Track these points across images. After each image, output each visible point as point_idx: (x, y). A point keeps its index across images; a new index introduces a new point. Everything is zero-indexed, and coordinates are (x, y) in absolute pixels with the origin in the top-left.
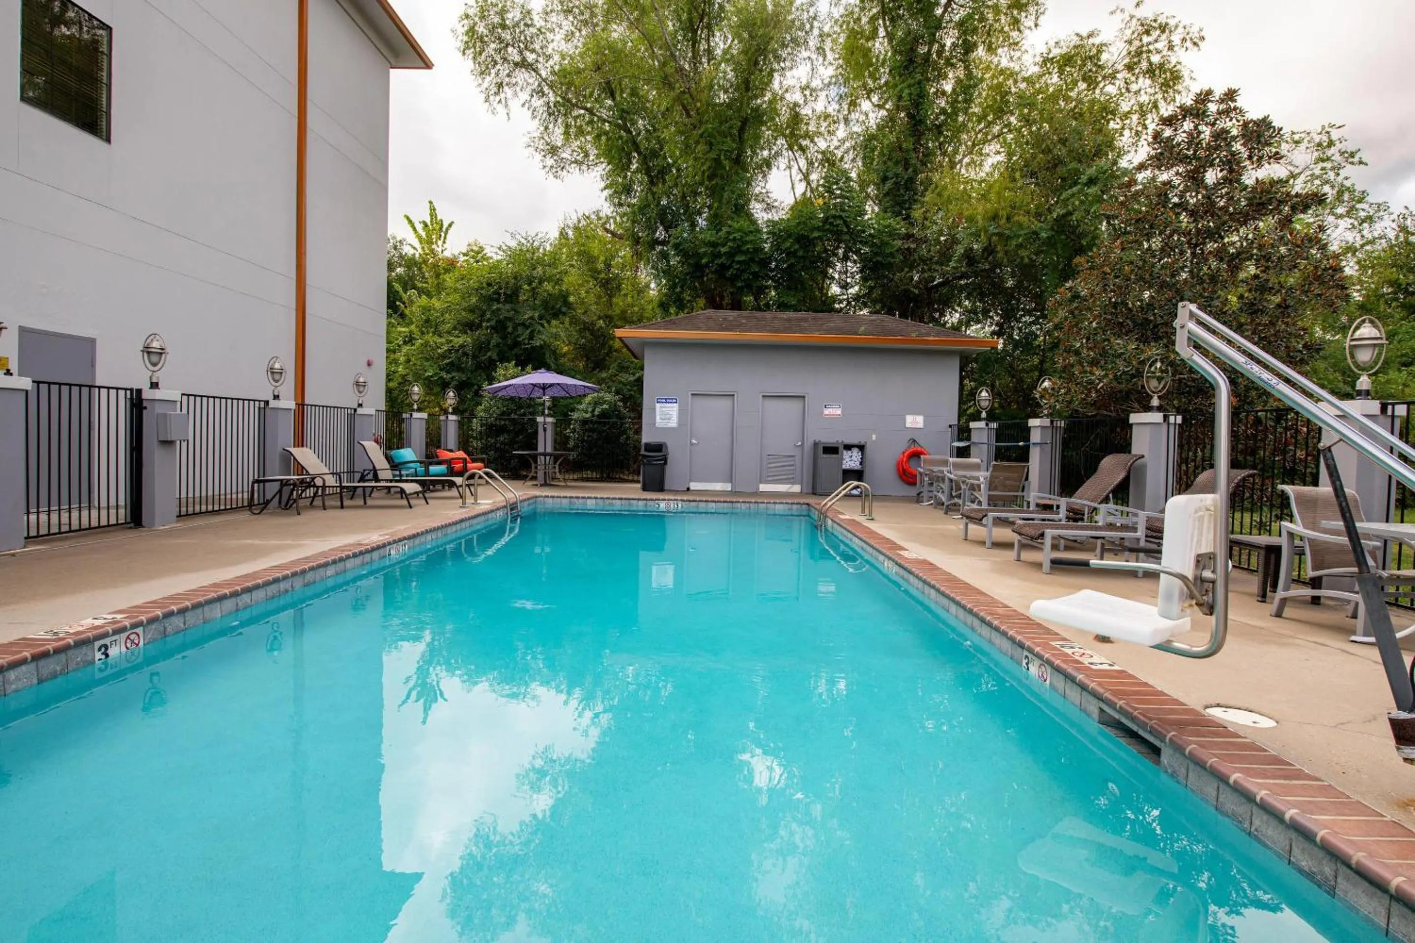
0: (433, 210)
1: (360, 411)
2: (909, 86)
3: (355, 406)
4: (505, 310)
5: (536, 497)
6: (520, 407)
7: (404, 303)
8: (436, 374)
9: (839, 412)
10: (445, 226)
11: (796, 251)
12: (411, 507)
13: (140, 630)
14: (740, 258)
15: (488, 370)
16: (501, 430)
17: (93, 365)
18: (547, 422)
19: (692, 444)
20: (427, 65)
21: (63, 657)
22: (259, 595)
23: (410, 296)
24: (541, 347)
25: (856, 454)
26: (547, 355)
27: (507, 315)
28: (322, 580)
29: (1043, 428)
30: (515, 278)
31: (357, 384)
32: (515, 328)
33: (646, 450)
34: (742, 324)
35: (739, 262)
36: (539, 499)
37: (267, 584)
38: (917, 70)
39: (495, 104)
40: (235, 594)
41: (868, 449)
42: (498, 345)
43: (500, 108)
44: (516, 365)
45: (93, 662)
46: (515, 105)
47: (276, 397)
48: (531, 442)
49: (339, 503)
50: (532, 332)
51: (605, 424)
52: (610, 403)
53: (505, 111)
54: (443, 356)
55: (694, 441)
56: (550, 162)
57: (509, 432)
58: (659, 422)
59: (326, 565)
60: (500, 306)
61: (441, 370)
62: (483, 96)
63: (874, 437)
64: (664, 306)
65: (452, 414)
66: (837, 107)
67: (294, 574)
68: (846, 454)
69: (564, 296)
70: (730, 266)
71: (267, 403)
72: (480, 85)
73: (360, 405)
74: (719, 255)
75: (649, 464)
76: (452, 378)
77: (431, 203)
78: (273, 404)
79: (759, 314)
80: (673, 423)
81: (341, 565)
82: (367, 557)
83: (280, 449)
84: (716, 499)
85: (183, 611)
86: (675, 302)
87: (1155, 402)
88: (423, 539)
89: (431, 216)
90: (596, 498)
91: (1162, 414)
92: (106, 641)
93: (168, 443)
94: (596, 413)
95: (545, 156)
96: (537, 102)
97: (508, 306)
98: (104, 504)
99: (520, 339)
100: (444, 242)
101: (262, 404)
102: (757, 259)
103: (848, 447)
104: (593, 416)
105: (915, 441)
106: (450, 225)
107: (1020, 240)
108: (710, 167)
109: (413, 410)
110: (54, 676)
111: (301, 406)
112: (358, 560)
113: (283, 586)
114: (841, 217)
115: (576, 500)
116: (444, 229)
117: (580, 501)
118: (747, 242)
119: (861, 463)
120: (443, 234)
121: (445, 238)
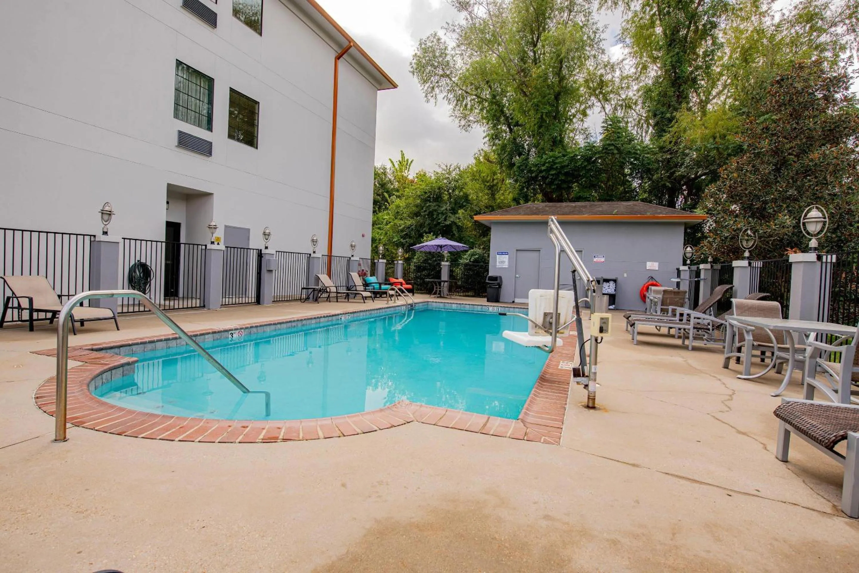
0: (403, 155)
1: (352, 258)
2: (671, 57)
3: (350, 256)
4: (433, 205)
5: (428, 302)
6: (434, 257)
7: (389, 204)
8: (398, 240)
9: (603, 260)
10: (409, 162)
11: (585, 166)
12: (364, 302)
13: (243, 330)
14: (553, 172)
15: (420, 237)
16: (425, 269)
17: (249, 239)
18: (445, 264)
19: (516, 277)
20: (395, 86)
21: (220, 334)
22: (284, 326)
23: (392, 199)
24: (450, 224)
25: (612, 284)
26: (454, 229)
27: (434, 208)
28: (309, 324)
29: (706, 269)
30: (439, 188)
31: (352, 246)
32: (438, 215)
33: (489, 280)
34: (547, 211)
35: (552, 175)
36: (429, 303)
37: (287, 322)
38: (676, 46)
39: (430, 98)
40: (275, 324)
41: (619, 281)
42: (429, 224)
43: (432, 100)
44: (433, 235)
45: (228, 338)
46: (440, 96)
47: (314, 252)
48: (438, 275)
49: (336, 300)
50: (446, 217)
51: (476, 266)
52: (480, 255)
53: (434, 101)
54: (402, 231)
55: (517, 276)
56: (463, 122)
57: (427, 270)
58: (498, 265)
59: (311, 319)
60: (430, 204)
61: (401, 238)
62: (424, 94)
63: (625, 275)
64: (516, 200)
65: (381, 258)
66: (634, 71)
67: (298, 320)
68: (606, 285)
69: (466, 196)
70: (548, 177)
71: (310, 255)
72: (423, 89)
73: (352, 256)
74: (541, 171)
75: (490, 287)
76: (406, 242)
77: (402, 151)
78: (313, 255)
79: (559, 204)
80: (506, 265)
81: (318, 320)
82: (330, 318)
83: (314, 275)
84: (523, 307)
85: (257, 327)
86: (523, 197)
87: (747, 254)
88: (358, 314)
89: (402, 158)
90: (457, 304)
91: (747, 262)
92: (233, 332)
93: (270, 271)
94: (472, 260)
95: (460, 120)
96: (451, 96)
97: (435, 204)
98: (250, 296)
99: (439, 221)
100: (409, 171)
101: (308, 255)
102: (563, 172)
103: (607, 281)
104: (470, 261)
105: (652, 278)
106: (412, 162)
107: (730, 151)
108: (538, 122)
109: (379, 258)
110: (217, 339)
111: (330, 256)
112: (326, 319)
113: (293, 324)
114: (613, 145)
115: (447, 304)
116: (409, 164)
117: (450, 305)
118: (556, 163)
119: (615, 290)
120: (408, 167)
121: (409, 168)
